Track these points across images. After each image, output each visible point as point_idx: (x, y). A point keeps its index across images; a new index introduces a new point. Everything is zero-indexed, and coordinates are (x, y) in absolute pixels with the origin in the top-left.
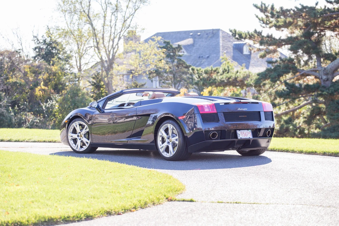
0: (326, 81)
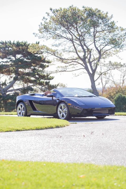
0: (4, 94)
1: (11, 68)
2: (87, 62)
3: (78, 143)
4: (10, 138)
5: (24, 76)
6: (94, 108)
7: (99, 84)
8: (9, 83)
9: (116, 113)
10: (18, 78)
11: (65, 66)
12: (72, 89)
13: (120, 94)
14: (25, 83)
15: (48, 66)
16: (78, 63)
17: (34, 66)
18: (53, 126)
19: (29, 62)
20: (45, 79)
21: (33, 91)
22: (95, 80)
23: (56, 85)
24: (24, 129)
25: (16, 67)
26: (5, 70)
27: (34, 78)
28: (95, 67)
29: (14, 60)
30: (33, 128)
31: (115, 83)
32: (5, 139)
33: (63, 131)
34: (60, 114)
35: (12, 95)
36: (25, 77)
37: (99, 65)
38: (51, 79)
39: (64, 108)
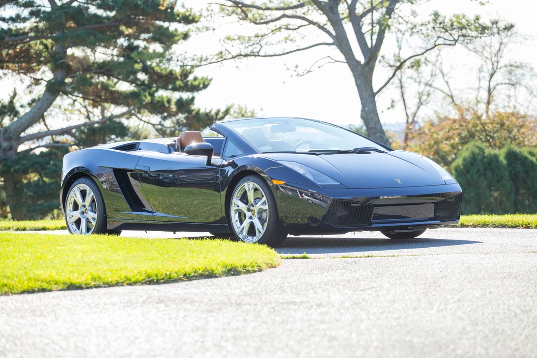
0: (9, 150)
1: (37, 46)
2: (341, 16)
3: (317, 329)
4: (41, 315)
5: (88, 76)
6: (378, 198)
7: (392, 106)
8: (29, 104)
9: (463, 219)
10: (65, 84)
11: (257, 36)
12: (287, 123)
13: (479, 143)
14: (94, 106)
15: (186, 36)
16: (306, 23)
17: (129, 37)
18: (214, 268)
19: (108, 18)
20: (175, 89)
21: (126, 135)
22: (375, 90)
23: (218, 111)
24: (97, 283)
25: (54, 39)
26: (11, 51)
27: (132, 82)
28: (375, 37)
29: (49, 9)
30: (134, 275)
31: (458, 102)
32: (21, 321)
33: (256, 285)
34: (241, 223)
35: (42, 153)
36: (93, 81)
37: (393, 28)
38: (201, 89)
39: (257, 199)
